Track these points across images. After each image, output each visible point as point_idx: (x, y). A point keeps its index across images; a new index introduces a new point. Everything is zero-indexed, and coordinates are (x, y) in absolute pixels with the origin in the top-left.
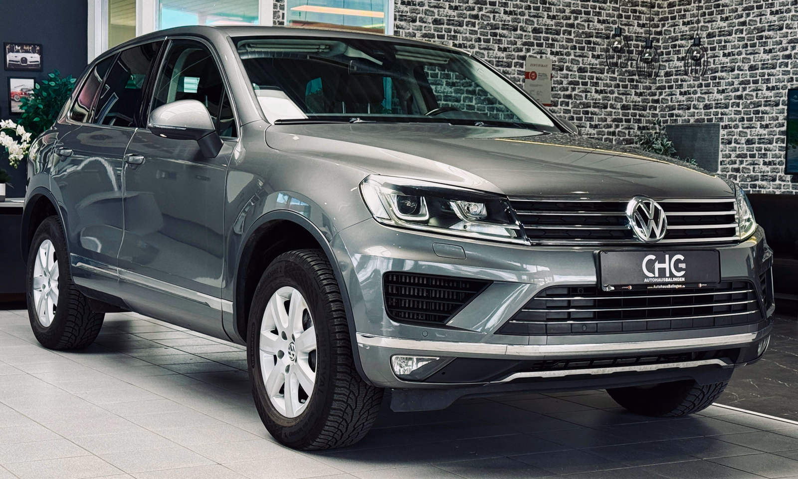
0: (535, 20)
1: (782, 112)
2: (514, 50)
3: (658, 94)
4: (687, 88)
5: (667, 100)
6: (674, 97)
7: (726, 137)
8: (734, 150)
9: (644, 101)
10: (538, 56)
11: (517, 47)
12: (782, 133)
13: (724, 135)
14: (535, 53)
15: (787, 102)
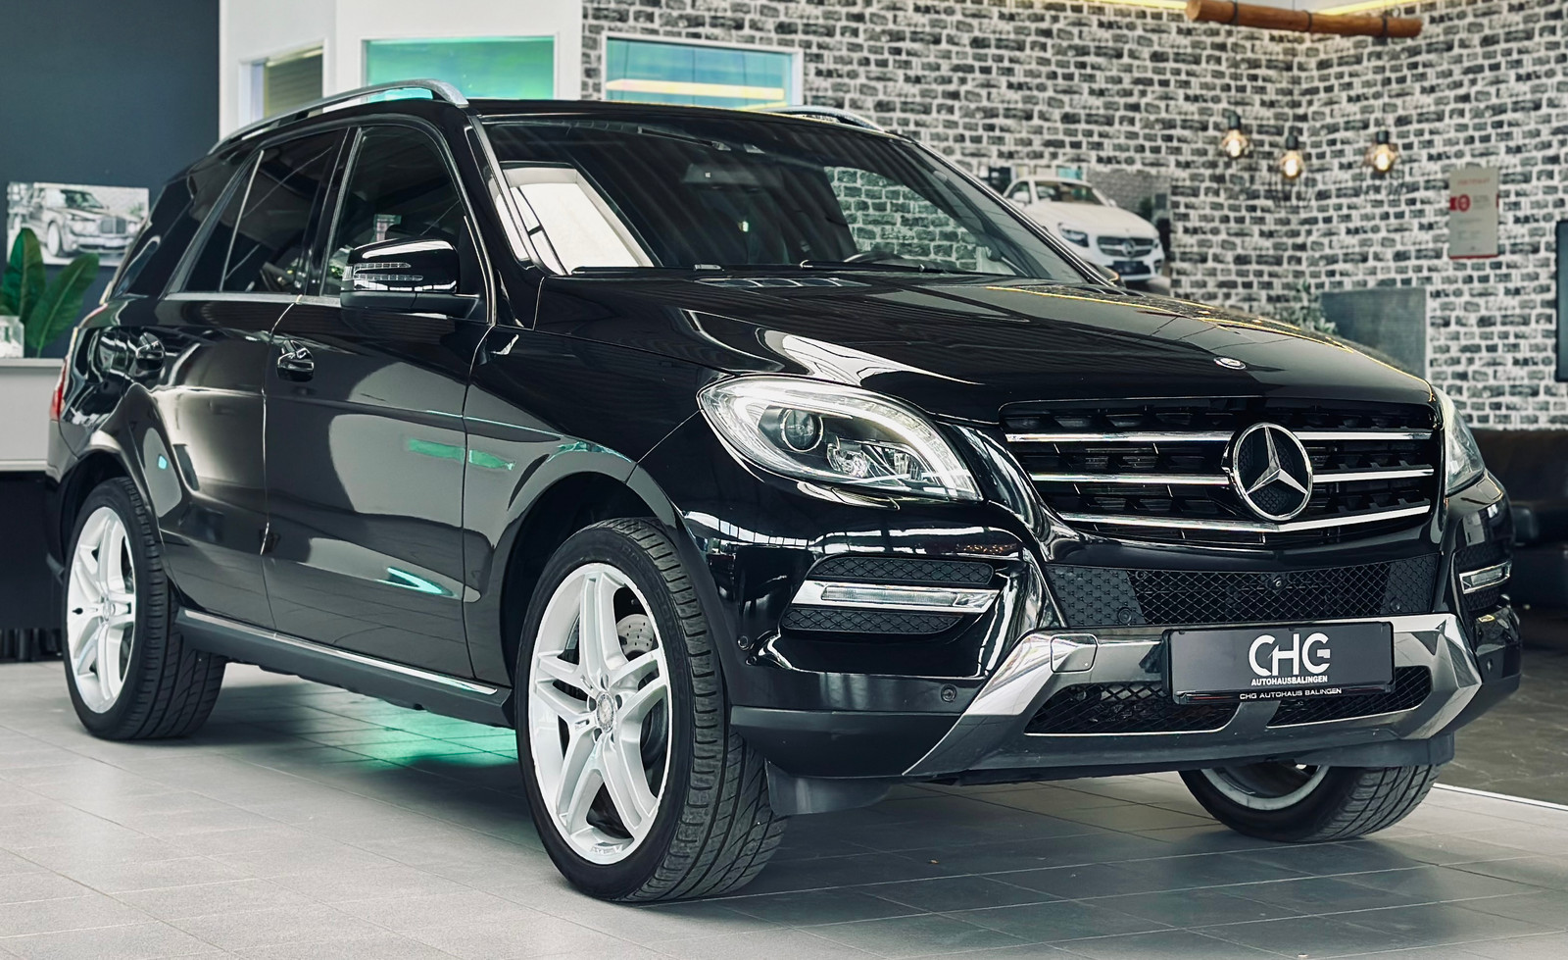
0: (1066, 98)
1: (1545, 263)
2: (1028, 155)
3: (1303, 233)
4: (1362, 220)
5: (1322, 244)
6: (1334, 238)
7: (1438, 313)
8: (1456, 337)
9: (1276, 247)
10: (1074, 166)
11: (1034, 152)
12: (1547, 304)
13: (1435, 310)
14: (1068, 161)
15: (1554, 246)
